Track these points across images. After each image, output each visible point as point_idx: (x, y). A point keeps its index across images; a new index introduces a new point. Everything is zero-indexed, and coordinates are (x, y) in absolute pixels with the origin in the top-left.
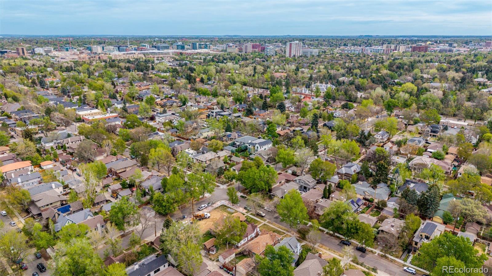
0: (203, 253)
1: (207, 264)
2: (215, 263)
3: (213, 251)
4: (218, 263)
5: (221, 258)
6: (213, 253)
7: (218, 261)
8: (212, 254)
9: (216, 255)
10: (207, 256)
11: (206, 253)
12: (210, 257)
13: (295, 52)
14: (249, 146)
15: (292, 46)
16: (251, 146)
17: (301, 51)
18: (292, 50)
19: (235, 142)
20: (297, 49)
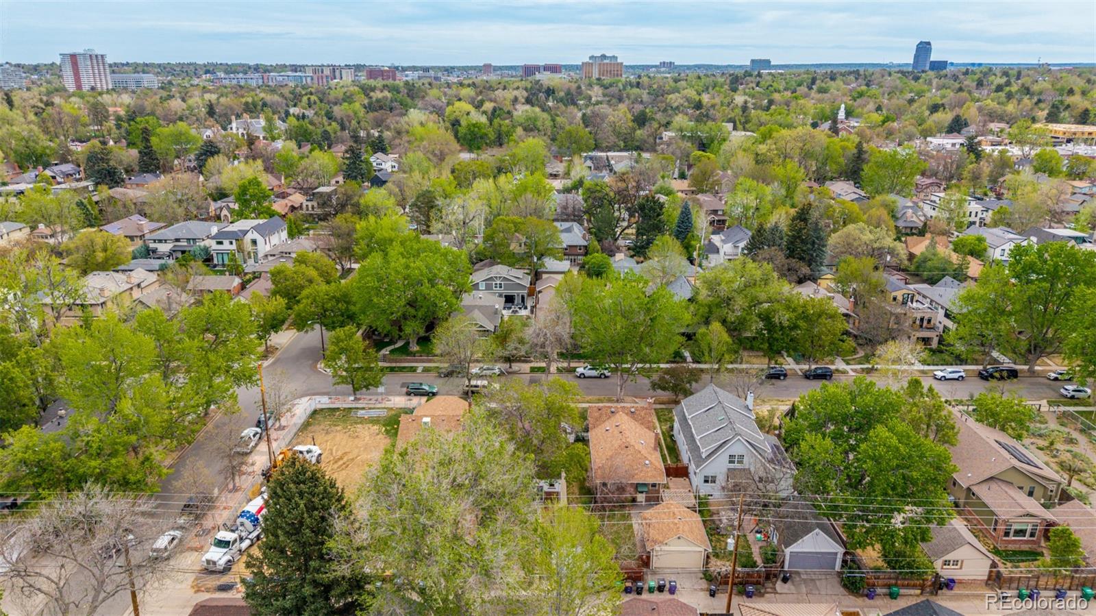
13: (92, 79)
14: (221, 243)
15: (81, 62)
16: (226, 242)
17: (109, 78)
18: (83, 74)
19: (152, 245)
20: (96, 71)
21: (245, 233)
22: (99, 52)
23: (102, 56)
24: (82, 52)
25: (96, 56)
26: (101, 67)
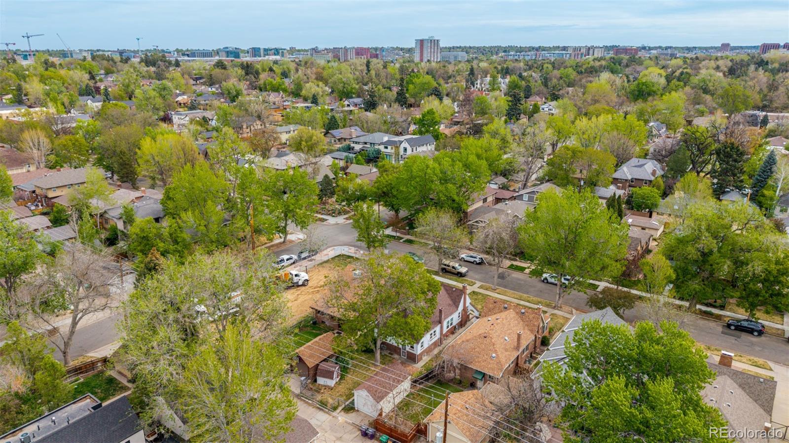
0: (294, 383)
1: (313, 422)
2: (342, 418)
3: (329, 375)
4: (351, 417)
5: (362, 398)
6: (331, 383)
7: (350, 409)
8: (326, 387)
9: (342, 388)
10: (309, 393)
11: (304, 386)
12: (319, 397)
13: (429, 55)
14: (386, 148)
15: (425, 44)
16: (389, 147)
17: (439, 54)
18: (425, 52)
19: (352, 145)
20: (433, 50)
21: (401, 142)
22: (436, 38)
23: (438, 40)
24: (427, 38)
25: (434, 40)
26: (436, 48)
